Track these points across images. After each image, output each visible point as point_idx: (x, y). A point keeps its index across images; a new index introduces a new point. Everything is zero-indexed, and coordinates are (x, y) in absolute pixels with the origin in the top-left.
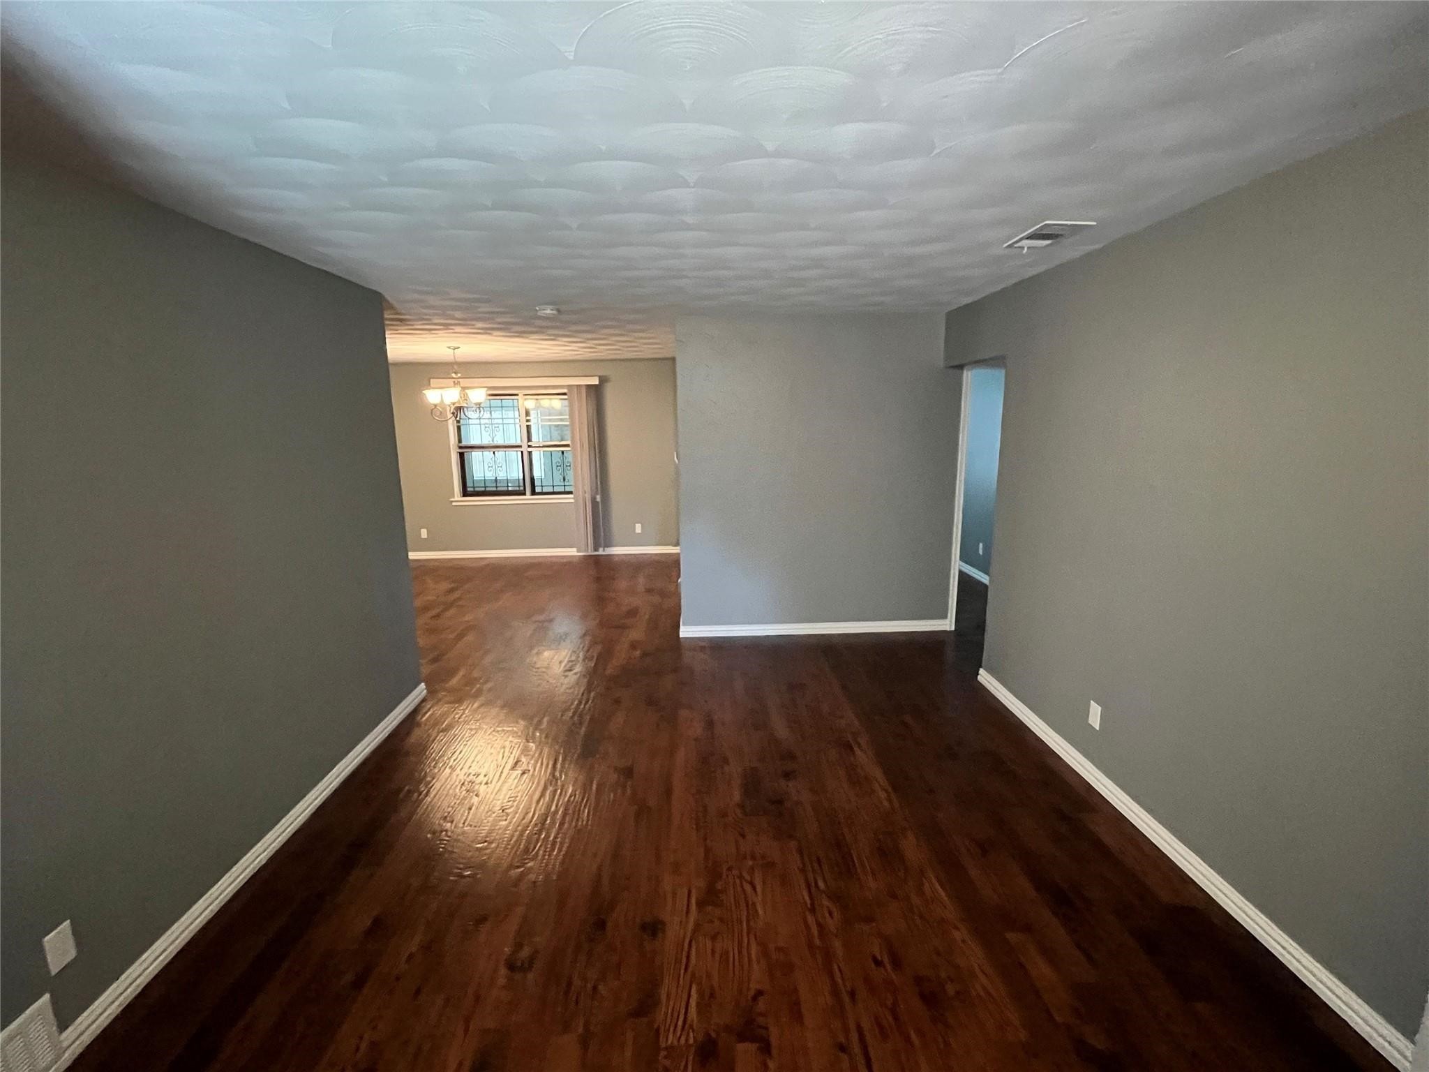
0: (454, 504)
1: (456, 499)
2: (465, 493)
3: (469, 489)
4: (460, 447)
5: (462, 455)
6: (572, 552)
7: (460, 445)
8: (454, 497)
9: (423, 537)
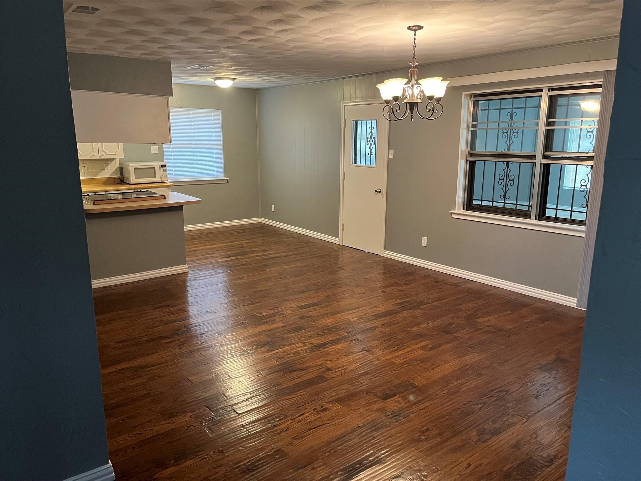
0: (453, 216)
1: (456, 211)
2: (469, 205)
3: (475, 202)
4: (471, 155)
5: (472, 164)
6: (571, 302)
7: (473, 152)
8: (455, 210)
9: (423, 245)
